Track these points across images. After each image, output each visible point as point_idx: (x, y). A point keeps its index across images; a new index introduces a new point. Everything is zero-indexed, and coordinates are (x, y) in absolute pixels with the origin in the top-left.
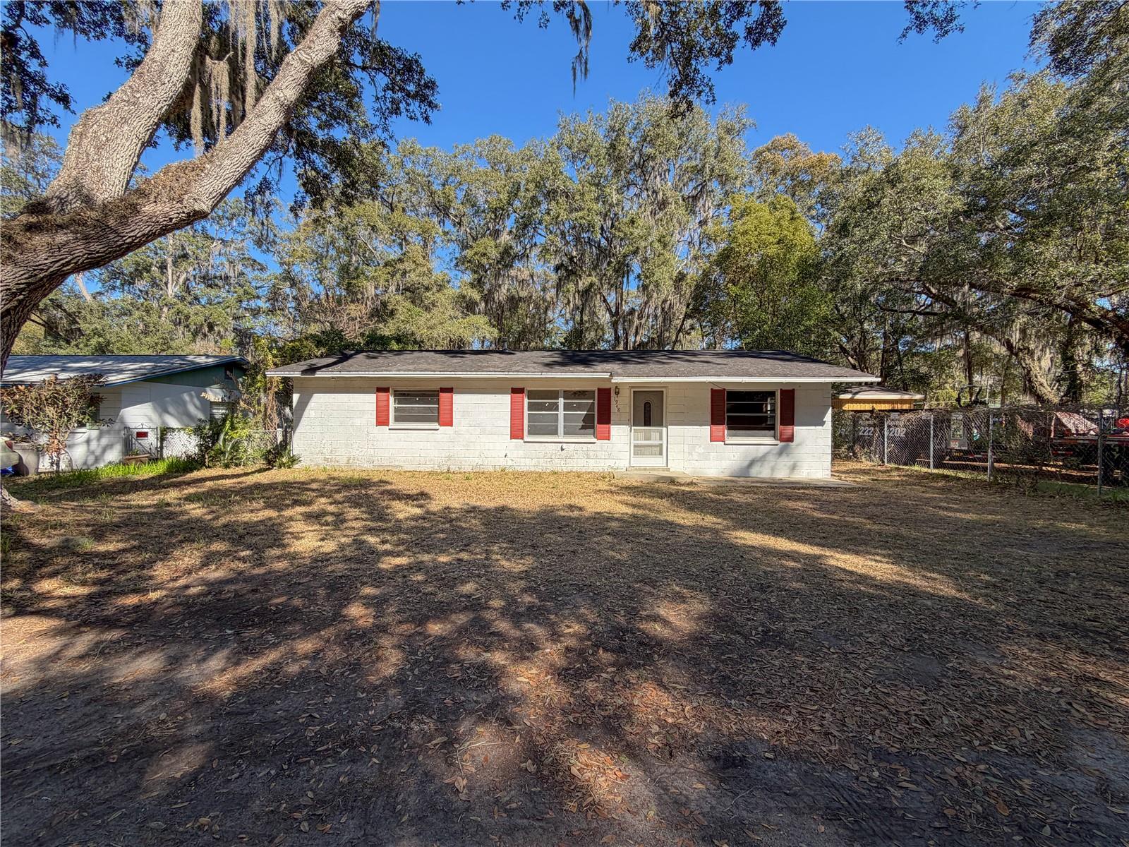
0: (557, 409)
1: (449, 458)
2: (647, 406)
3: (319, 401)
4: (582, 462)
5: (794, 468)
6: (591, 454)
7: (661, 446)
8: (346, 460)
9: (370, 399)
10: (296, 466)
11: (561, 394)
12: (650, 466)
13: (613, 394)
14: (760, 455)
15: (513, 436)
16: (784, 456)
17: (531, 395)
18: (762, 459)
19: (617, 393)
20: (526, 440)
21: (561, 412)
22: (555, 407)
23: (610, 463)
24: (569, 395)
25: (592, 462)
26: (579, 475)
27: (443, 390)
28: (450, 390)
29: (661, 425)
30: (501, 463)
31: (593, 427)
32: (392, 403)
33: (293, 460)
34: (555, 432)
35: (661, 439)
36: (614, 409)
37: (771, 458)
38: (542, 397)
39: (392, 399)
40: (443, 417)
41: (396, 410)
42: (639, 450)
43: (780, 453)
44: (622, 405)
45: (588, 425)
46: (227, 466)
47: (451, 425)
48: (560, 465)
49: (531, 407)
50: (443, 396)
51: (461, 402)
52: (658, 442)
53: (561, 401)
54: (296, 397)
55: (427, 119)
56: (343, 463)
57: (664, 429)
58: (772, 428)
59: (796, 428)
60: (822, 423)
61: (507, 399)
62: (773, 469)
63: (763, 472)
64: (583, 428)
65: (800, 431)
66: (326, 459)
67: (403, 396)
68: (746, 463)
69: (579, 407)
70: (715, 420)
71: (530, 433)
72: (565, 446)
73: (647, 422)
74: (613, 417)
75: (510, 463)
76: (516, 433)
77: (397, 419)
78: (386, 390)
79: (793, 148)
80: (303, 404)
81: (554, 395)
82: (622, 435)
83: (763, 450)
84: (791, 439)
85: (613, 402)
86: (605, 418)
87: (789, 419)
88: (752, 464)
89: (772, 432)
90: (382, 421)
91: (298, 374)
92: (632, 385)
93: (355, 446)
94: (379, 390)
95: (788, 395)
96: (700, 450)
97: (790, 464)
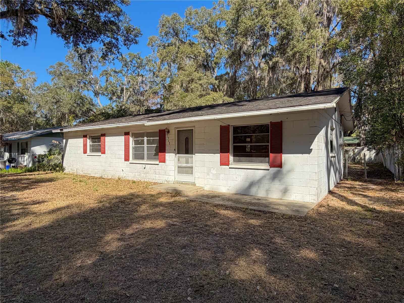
2: (187, 140)
3: (70, 143)
4: (153, 176)
5: (285, 191)
6: (157, 171)
7: (192, 167)
8: (76, 170)
10: (64, 172)
11: (146, 134)
12: (186, 181)
14: (258, 178)
15: (125, 160)
16: (276, 180)
17: (133, 135)
18: (260, 182)
19: (169, 132)
20: (130, 162)
21: (146, 145)
22: (143, 142)
23: (166, 178)
24: (149, 135)
25: (157, 177)
27: (102, 135)
28: (104, 135)
29: (192, 153)
30: (121, 174)
31: (158, 155)
33: (64, 169)
35: (192, 163)
36: (167, 143)
37: (266, 182)
38: (138, 137)
39: (88, 141)
40: (102, 149)
41: (90, 146)
42: (181, 170)
43: (275, 177)
44: (171, 140)
45: (156, 153)
47: (105, 153)
48: (143, 177)
50: (102, 138)
51: (108, 141)
52: (191, 165)
53: (145, 139)
54: (64, 141)
57: (194, 155)
58: (266, 156)
59: (284, 156)
60: (309, 151)
62: (268, 191)
63: (260, 193)
64: (154, 155)
65: (288, 159)
66: (71, 169)
67: (92, 139)
68: (247, 184)
69: (153, 142)
71: (133, 158)
72: (146, 166)
73: (187, 152)
74: (167, 148)
75: (124, 175)
80: (66, 144)
81: (143, 135)
82: (171, 160)
83: (261, 174)
84: (280, 166)
85: (167, 138)
86: (163, 149)
88: (252, 184)
89: (267, 159)
90: (85, 151)
91: (59, 131)
92: (175, 126)
93: (78, 163)
95: (277, 126)
96: (214, 172)
97: (282, 187)
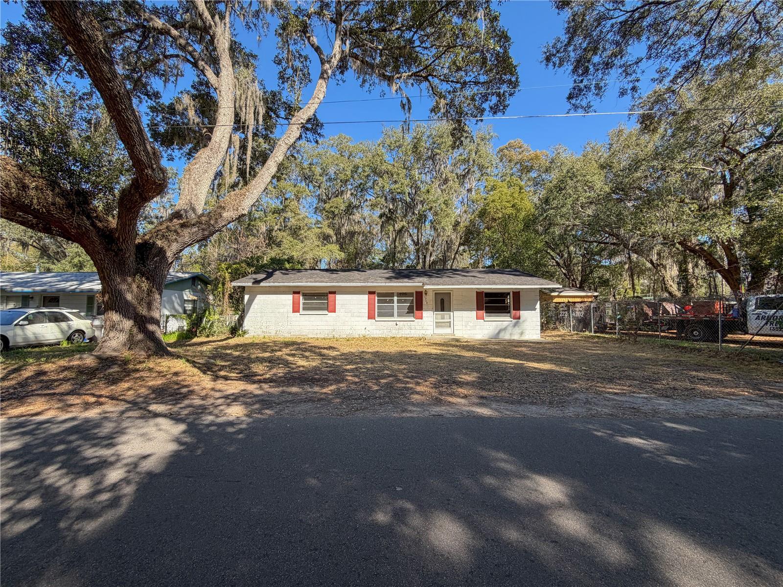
0: (393, 303)
1: (334, 330)
2: (442, 301)
3: (261, 300)
4: (408, 332)
5: (522, 334)
6: (413, 327)
7: (450, 322)
8: (275, 332)
9: (288, 299)
10: (246, 336)
11: (395, 294)
12: (445, 333)
13: (424, 295)
14: (504, 327)
15: (369, 318)
16: (516, 327)
17: (380, 295)
18: (505, 329)
19: (426, 294)
20: (376, 320)
21: (396, 304)
22: (392, 301)
23: (423, 332)
24: (400, 295)
25: (413, 332)
26: (407, 338)
27: (331, 293)
28: (334, 293)
29: (450, 310)
30: (363, 332)
31: (413, 313)
32: (302, 300)
33: (245, 332)
34: (392, 315)
35: (450, 318)
36: (424, 302)
37: (510, 329)
38: (385, 296)
39: (301, 298)
40: (330, 308)
41: (304, 304)
42: (438, 325)
43: (515, 325)
44: (428, 300)
45: (410, 311)
46: (208, 336)
47: (335, 312)
48: (394, 333)
49: (379, 301)
50: (331, 296)
51: (339, 298)
52: (449, 320)
53: (395, 298)
54: (246, 297)
55: (317, 142)
56: (273, 333)
57: (452, 313)
58: (509, 312)
59: (521, 312)
60: (535, 309)
61: (366, 297)
62: (511, 334)
63: (506, 336)
64: (408, 313)
65: (523, 314)
66: (263, 332)
67: (307, 296)
68: (497, 331)
69: (405, 301)
70: (479, 308)
71: (378, 316)
72: (398, 323)
73: (443, 310)
74: (424, 307)
75: (368, 333)
76: (371, 316)
77: (304, 309)
78: (298, 293)
79: (520, 147)
80: (251, 301)
81: (392, 295)
82: (429, 317)
83: (506, 324)
84: (519, 318)
85: (424, 299)
86: (420, 307)
87: (517, 307)
88: (500, 331)
89: (509, 314)
90: (296, 310)
91: (250, 284)
92: (434, 290)
93: (280, 324)
94: (295, 293)
95: (517, 294)
96: (471, 324)
97: (520, 331)
